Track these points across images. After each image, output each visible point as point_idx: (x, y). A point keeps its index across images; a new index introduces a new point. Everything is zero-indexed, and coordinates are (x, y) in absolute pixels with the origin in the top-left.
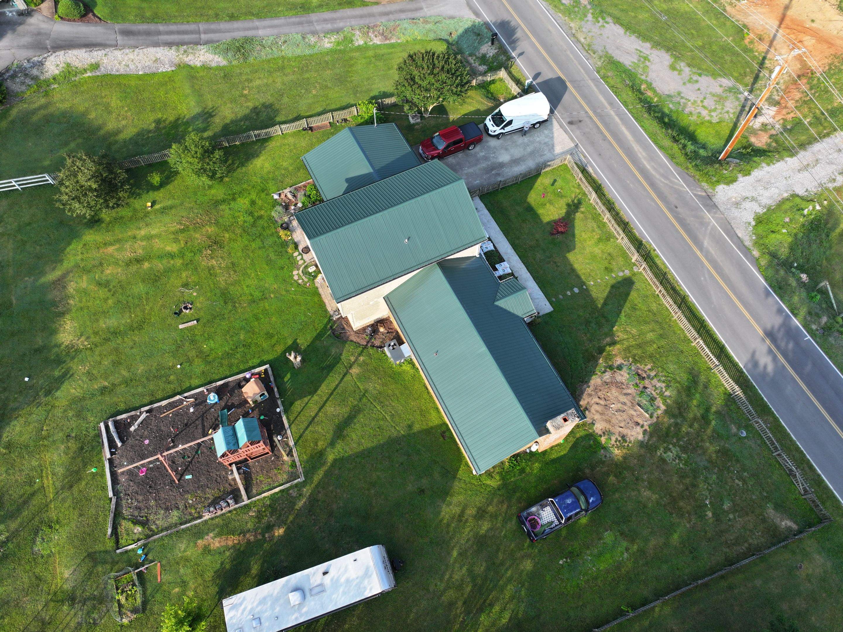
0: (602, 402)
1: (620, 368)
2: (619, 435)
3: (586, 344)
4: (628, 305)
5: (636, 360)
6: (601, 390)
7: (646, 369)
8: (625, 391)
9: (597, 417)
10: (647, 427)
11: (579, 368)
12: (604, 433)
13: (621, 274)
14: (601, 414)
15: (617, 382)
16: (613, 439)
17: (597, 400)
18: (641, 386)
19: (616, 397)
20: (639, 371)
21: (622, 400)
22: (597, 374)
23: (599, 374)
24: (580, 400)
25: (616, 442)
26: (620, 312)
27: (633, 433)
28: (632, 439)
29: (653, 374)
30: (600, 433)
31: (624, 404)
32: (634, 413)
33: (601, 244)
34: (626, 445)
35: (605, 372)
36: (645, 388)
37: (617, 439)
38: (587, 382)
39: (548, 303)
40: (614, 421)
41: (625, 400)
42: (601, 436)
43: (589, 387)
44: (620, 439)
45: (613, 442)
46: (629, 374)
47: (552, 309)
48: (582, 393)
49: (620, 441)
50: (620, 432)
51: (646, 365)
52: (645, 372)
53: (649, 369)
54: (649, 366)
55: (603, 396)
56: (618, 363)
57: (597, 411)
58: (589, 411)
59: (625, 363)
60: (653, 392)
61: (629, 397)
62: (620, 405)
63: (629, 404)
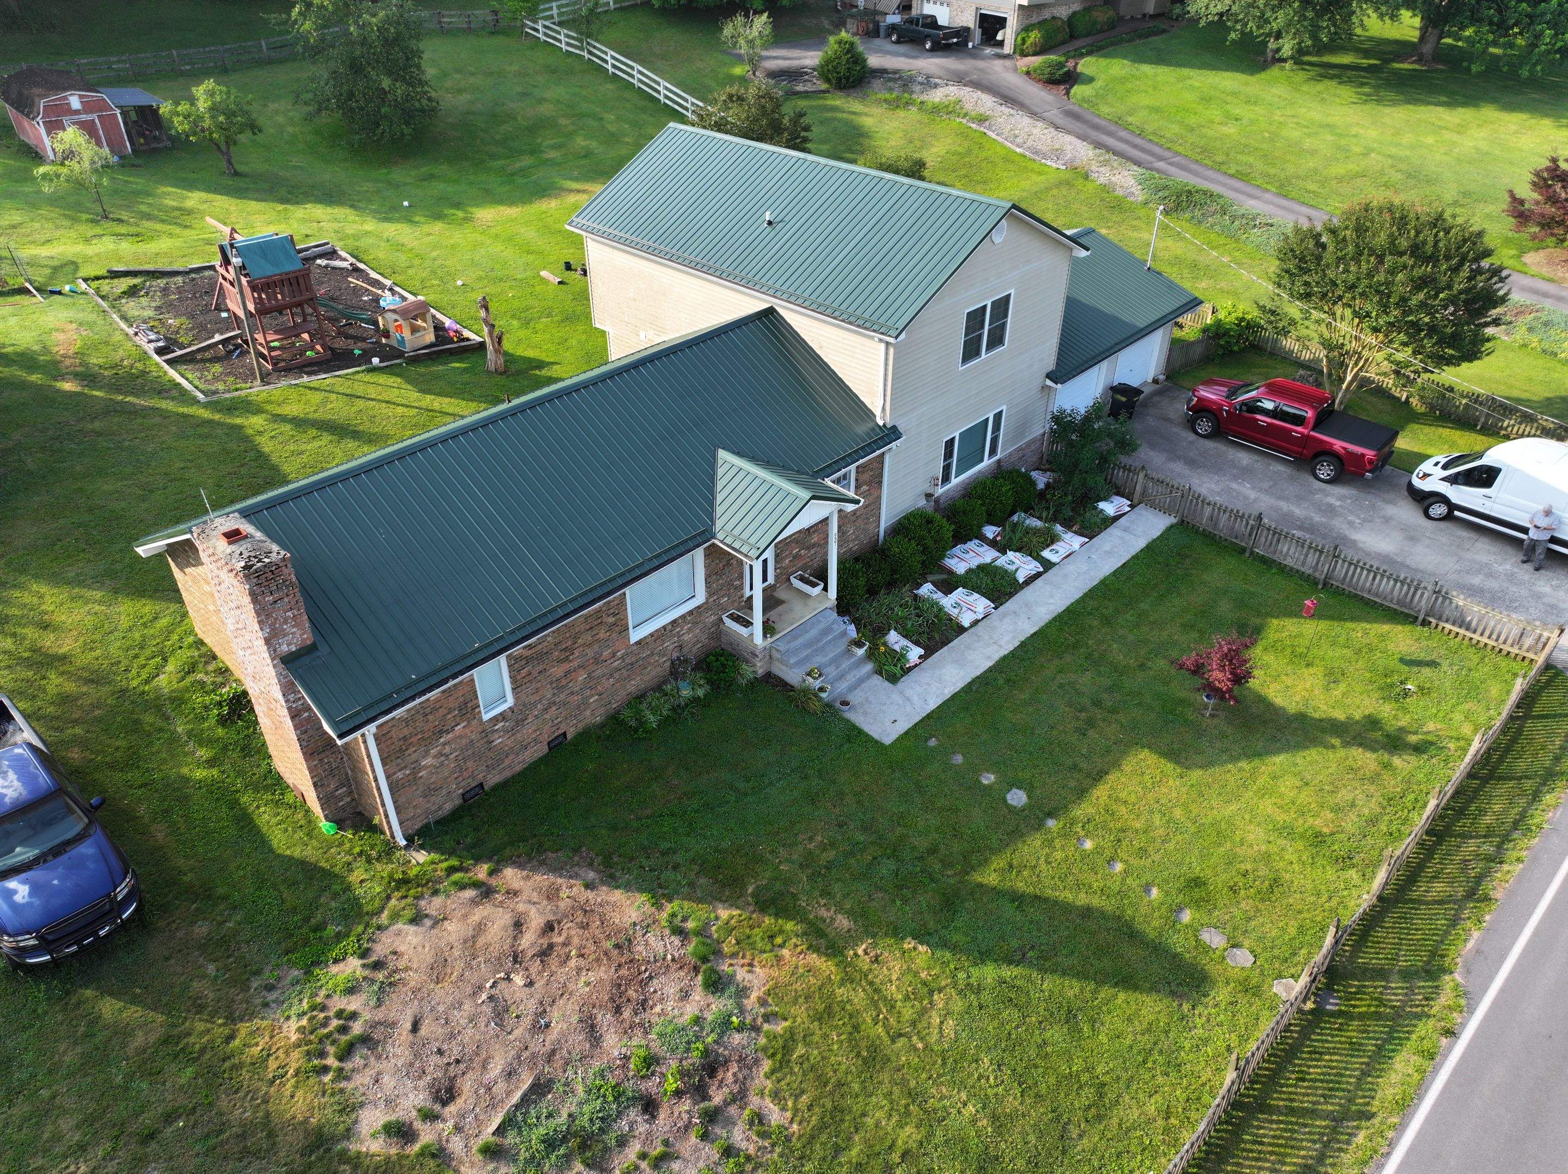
0: (528, 940)
1: (716, 984)
2: (375, 1025)
3: (782, 852)
4: (1072, 989)
5: (787, 1049)
6: (585, 926)
7: (754, 1101)
8: (605, 1019)
9: (454, 930)
10: (427, 1135)
11: (665, 845)
12: (378, 966)
13: (1214, 939)
14: (470, 942)
15: (644, 984)
16: (354, 1004)
17: (536, 921)
18: (650, 1085)
19: (564, 991)
20: (734, 1068)
21: (555, 1015)
22: (660, 908)
23: (664, 915)
24: (521, 866)
25: (340, 1014)
26: (1010, 961)
27: (388, 1081)
28: (362, 1080)
29: (740, 1136)
30: (380, 950)
31: (540, 1027)
32: (496, 1068)
33: (1300, 845)
34: (331, 1061)
35: (679, 931)
36: (650, 1106)
37: (354, 1016)
38: (611, 880)
39: (904, 725)
40: (443, 994)
41: (557, 1028)
42: (364, 954)
43: (589, 886)
44: (357, 1028)
45: (340, 1003)
46: (698, 1020)
47: (888, 740)
48: (557, 869)
49: (343, 1030)
50: (393, 1025)
51: (776, 1096)
52: (740, 1097)
53: (758, 1119)
54: (776, 1116)
55: (558, 940)
56: (741, 975)
57: (480, 928)
58: (474, 902)
59: (751, 1001)
60: (634, 1149)
61: (578, 1041)
62: (531, 1006)
63: (539, 1045)
